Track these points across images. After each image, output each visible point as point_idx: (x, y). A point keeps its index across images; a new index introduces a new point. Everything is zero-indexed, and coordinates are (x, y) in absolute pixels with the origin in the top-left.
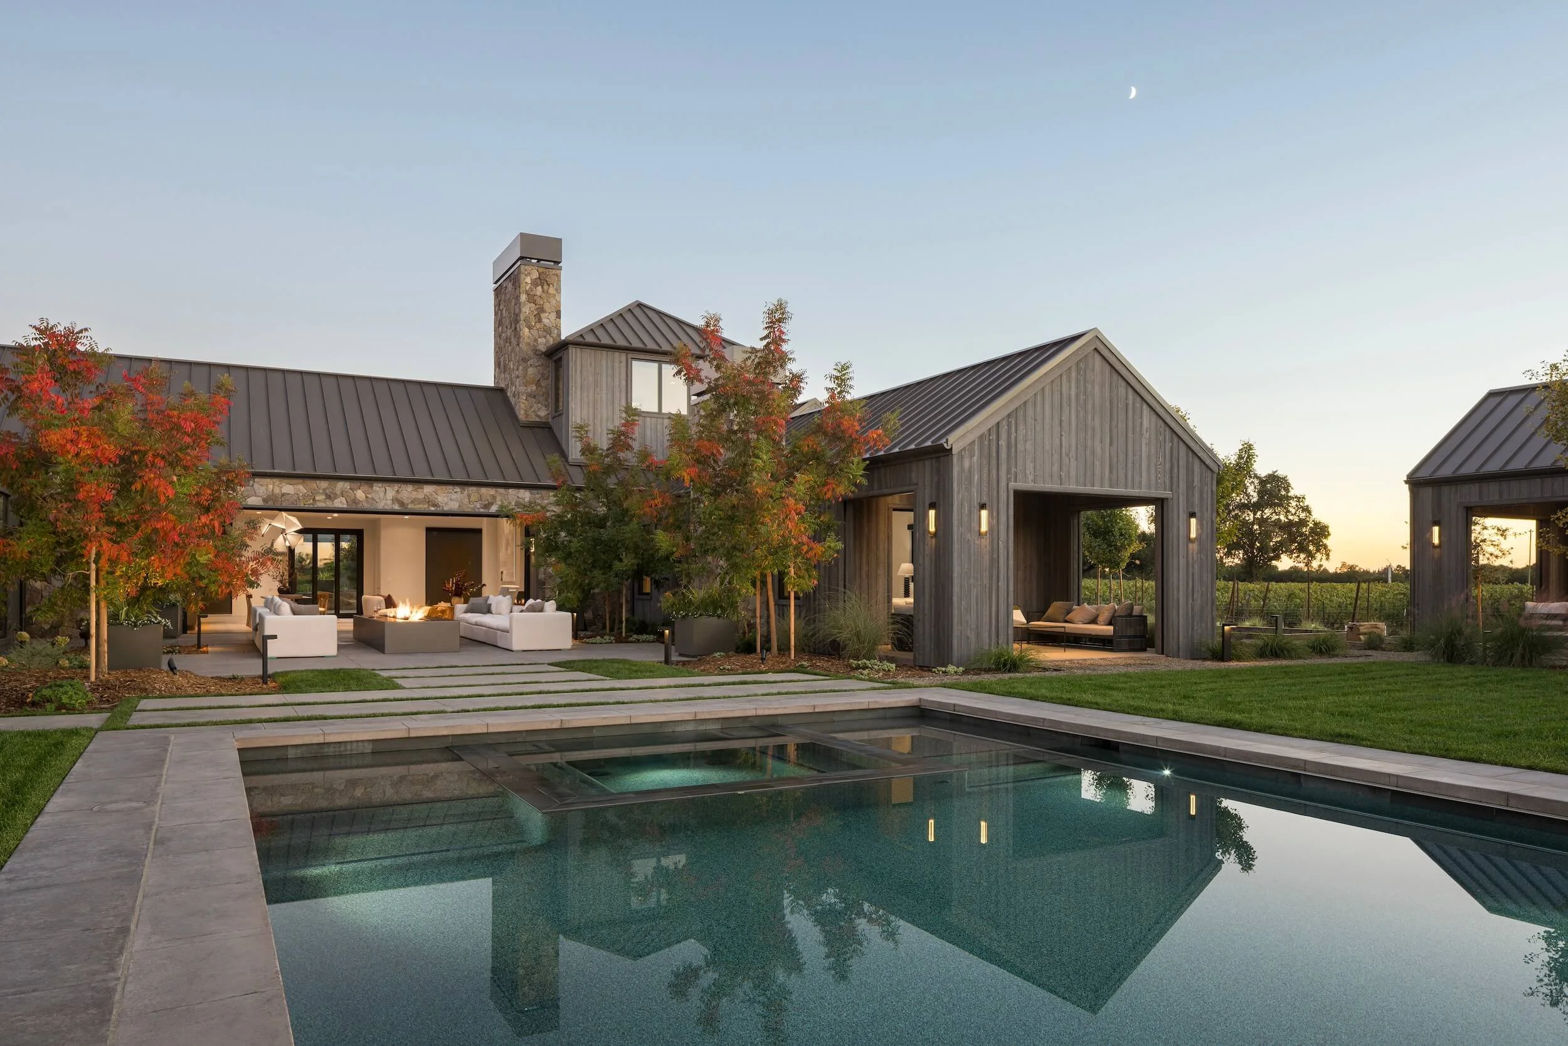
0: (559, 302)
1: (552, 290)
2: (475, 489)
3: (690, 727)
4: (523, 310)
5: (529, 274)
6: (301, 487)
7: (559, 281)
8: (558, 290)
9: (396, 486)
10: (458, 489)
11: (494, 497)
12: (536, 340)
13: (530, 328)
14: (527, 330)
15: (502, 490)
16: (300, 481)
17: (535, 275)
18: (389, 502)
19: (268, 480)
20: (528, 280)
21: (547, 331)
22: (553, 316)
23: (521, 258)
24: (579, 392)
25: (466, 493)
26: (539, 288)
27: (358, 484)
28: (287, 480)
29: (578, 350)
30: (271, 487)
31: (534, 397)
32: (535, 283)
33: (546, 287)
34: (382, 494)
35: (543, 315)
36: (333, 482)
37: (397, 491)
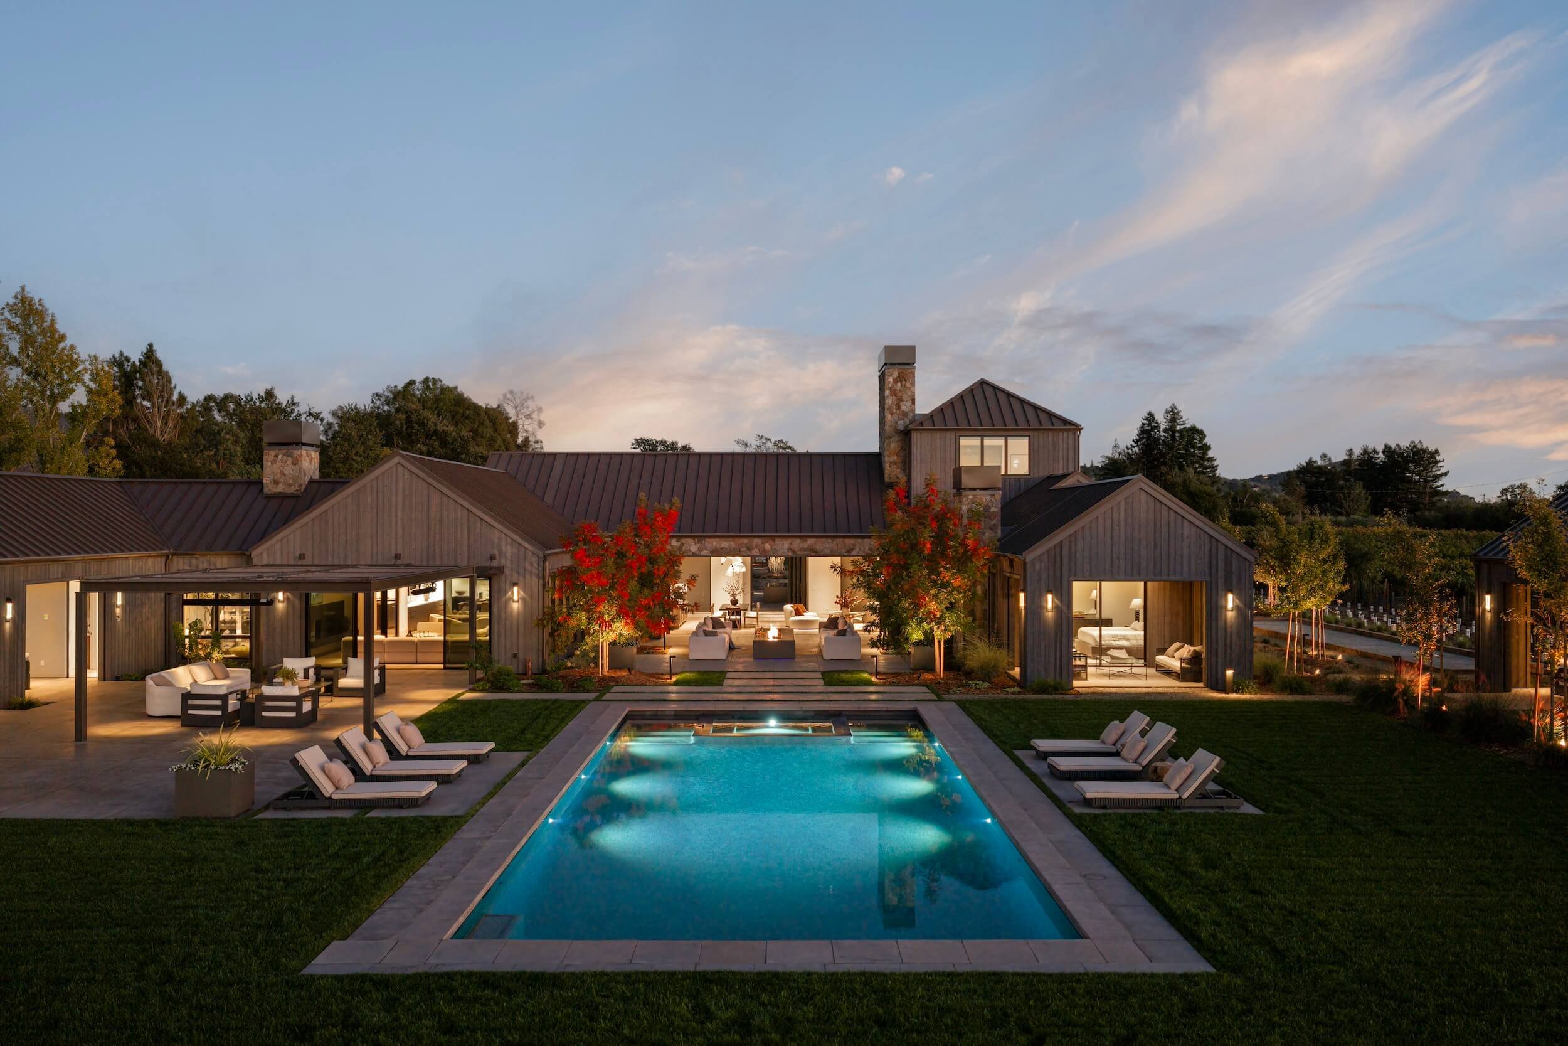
0: (914, 393)
1: (908, 385)
2: (841, 540)
3: (800, 713)
4: (887, 401)
5: (891, 375)
6: (732, 543)
7: (914, 377)
8: (913, 384)
9: (790, 541)
10: (829, 540)
11: (854, 545)
12: (896, 422)
13: (892, 414)
14: (890, 416)
15: (860, 540)
16: (732, 539)
17: (896, 375)
18: (786, 551)
19: (713, 540)
20: (891, 379)
21: (905, 414)
22: (909, 404)
23: (885, 364)
24: (919, 465)
25: (835, 543)
26: (899, 384)
27: (766, 539)
28: (723, 539)
29: (919, 434)
30: (715, 544)
31: (896, 464)
32: (895, 381)
33: (903, 383)
34: (781, 545)
35: (901, 404)
36: (751, 539)
37: (791, 544)
